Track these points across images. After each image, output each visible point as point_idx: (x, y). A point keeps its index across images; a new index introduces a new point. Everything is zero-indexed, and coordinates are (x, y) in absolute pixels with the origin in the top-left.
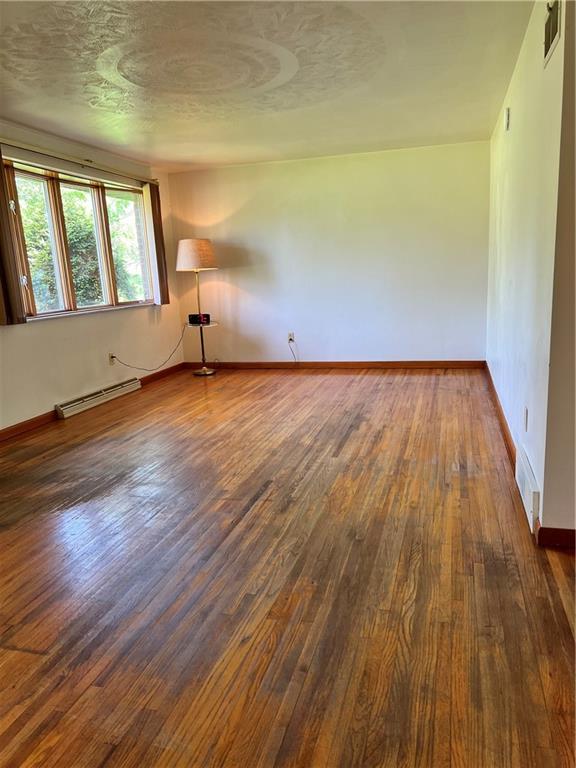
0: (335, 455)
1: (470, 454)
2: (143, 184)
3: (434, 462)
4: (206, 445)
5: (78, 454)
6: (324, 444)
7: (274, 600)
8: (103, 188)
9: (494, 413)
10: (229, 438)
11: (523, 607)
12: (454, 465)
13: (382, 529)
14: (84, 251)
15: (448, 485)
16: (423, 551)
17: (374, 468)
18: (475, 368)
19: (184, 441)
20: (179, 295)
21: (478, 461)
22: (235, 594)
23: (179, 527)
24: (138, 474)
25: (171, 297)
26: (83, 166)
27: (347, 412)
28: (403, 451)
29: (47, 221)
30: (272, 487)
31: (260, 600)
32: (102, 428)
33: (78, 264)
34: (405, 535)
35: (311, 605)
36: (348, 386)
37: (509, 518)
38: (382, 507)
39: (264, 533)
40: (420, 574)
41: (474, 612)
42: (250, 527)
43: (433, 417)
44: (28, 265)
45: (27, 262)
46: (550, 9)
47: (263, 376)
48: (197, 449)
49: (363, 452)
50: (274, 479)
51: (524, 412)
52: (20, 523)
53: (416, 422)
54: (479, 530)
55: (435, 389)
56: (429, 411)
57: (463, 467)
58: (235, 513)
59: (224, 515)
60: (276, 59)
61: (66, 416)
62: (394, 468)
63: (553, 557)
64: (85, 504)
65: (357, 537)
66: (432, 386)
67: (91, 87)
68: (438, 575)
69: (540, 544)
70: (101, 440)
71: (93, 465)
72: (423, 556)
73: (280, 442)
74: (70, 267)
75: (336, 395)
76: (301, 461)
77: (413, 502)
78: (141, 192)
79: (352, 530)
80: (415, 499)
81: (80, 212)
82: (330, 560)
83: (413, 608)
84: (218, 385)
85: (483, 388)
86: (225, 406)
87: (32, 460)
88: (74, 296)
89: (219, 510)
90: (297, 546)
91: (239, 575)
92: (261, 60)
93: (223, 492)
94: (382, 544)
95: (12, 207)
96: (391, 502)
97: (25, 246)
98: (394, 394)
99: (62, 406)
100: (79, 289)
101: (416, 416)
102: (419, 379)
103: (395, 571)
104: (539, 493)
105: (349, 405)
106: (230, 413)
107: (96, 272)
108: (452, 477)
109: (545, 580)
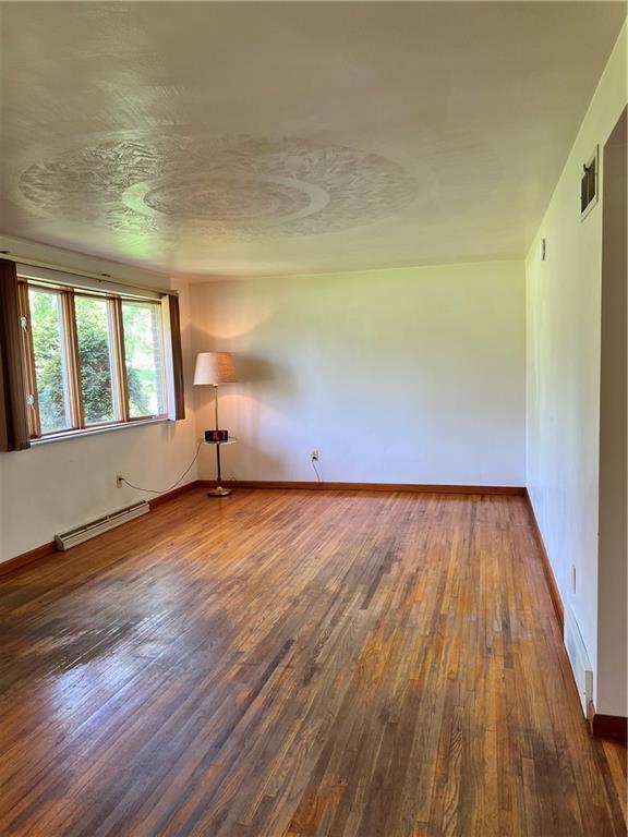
0: (365, 606)
1: (513, 609)
2: (162, 295)
3: (474, 618)
4: (220, 589)
5: (77, 598)
6: (351, 592)
7: (296, 805)
8: (120, 300)
9: (537, 554)
10: (246, 580)
11: (579, 820)
12: (495, 622)
13: (417, 709)
14: (95, 360)
15: (489, 650)
16: (465, 739)
17: (407, 626)
18: (514, 495)
19: (195, 583)
20: (196, 408)
21: (523, 619)
22: (252, 797)
23: (189, 701)
24: (144, 627)
25: (187, 410)
26: (100, 281)
27: (376, 549)
28: (439, 603)
29: (58, 329)
30: (294, 647)
31: (281, 804)
32: (105, 565)
33: (88, 375)
34: (444, 717)
35: (339, 813)
36: (378, 514)
37: (559, 696)
38: (417, 679)
39: (285, 712)
40: (462, 773)
41: (524, 827)
42: (269, 703)
43: (471, 559)
44: (34, 376)
45: (34, 372)
46: (586, 170)
47: (284, 498)
48: (209, 595)
49: (394, 604)
50: (296, 638)
51: (571, 571)
52: (11, 691)
53: (453, 563)
54: (526, 711)
55: (472, 520)
56: (466, 549)
57: (506, 626)
58: (252, 684)
59: (239, 685)
60: (305, 194)
61: (66, 548)
62: (430, 625)
63: (610, 751)
64: (85, 667)
65: (390, 720)
66: (469, 517)
67: (115, 214)
68: (483, 774)
69: (595, 734)
70: (105, 580)
71: (96, 613)
72: (465, 746)
73: (303, 587)
74: (80, 378)
75: (364, 525)
76: (327, 613)
77: (452, 672)
78: (160, 303)
79: (383, 710)
80: (454, 667)
81: (93, 320)
82: (360, 750)
83: (455, 820)
84: (233, 509)
85: (524, 522)
86: (242, 538)
87: (26, 605)
88: (82, 409)
89: (233, 679)
90: (322, 731)
91: (257, 768)
92: (291, 195)
93: (239, 654)
94: (418, 729)
95: (23, 323)
96: (428, 671)
97: (33, 355)
98: (427, 525)
99: (62, 536)
100: (88, 401)
101: (453, 557)
102: (454, 506)
103: (434, 766)
104: (592, 673)
105: (379, 539)
106: (247, 547)
107: (107, 383)
108: (494, 640)
109: (602, 783)
